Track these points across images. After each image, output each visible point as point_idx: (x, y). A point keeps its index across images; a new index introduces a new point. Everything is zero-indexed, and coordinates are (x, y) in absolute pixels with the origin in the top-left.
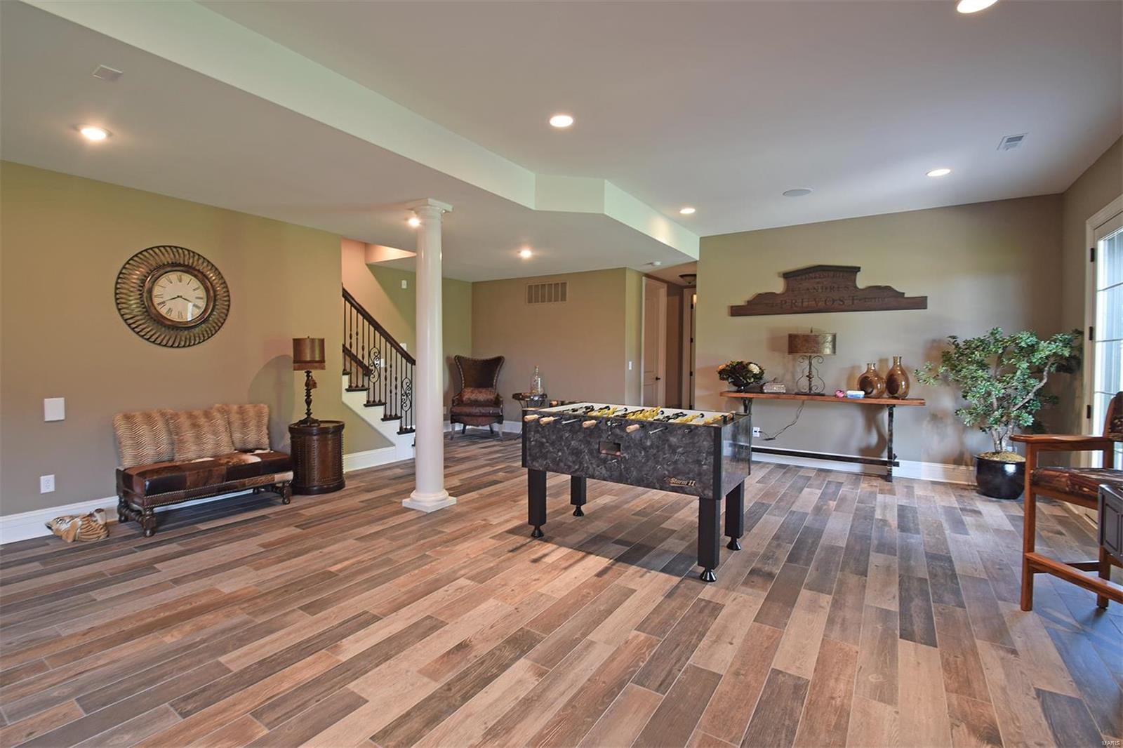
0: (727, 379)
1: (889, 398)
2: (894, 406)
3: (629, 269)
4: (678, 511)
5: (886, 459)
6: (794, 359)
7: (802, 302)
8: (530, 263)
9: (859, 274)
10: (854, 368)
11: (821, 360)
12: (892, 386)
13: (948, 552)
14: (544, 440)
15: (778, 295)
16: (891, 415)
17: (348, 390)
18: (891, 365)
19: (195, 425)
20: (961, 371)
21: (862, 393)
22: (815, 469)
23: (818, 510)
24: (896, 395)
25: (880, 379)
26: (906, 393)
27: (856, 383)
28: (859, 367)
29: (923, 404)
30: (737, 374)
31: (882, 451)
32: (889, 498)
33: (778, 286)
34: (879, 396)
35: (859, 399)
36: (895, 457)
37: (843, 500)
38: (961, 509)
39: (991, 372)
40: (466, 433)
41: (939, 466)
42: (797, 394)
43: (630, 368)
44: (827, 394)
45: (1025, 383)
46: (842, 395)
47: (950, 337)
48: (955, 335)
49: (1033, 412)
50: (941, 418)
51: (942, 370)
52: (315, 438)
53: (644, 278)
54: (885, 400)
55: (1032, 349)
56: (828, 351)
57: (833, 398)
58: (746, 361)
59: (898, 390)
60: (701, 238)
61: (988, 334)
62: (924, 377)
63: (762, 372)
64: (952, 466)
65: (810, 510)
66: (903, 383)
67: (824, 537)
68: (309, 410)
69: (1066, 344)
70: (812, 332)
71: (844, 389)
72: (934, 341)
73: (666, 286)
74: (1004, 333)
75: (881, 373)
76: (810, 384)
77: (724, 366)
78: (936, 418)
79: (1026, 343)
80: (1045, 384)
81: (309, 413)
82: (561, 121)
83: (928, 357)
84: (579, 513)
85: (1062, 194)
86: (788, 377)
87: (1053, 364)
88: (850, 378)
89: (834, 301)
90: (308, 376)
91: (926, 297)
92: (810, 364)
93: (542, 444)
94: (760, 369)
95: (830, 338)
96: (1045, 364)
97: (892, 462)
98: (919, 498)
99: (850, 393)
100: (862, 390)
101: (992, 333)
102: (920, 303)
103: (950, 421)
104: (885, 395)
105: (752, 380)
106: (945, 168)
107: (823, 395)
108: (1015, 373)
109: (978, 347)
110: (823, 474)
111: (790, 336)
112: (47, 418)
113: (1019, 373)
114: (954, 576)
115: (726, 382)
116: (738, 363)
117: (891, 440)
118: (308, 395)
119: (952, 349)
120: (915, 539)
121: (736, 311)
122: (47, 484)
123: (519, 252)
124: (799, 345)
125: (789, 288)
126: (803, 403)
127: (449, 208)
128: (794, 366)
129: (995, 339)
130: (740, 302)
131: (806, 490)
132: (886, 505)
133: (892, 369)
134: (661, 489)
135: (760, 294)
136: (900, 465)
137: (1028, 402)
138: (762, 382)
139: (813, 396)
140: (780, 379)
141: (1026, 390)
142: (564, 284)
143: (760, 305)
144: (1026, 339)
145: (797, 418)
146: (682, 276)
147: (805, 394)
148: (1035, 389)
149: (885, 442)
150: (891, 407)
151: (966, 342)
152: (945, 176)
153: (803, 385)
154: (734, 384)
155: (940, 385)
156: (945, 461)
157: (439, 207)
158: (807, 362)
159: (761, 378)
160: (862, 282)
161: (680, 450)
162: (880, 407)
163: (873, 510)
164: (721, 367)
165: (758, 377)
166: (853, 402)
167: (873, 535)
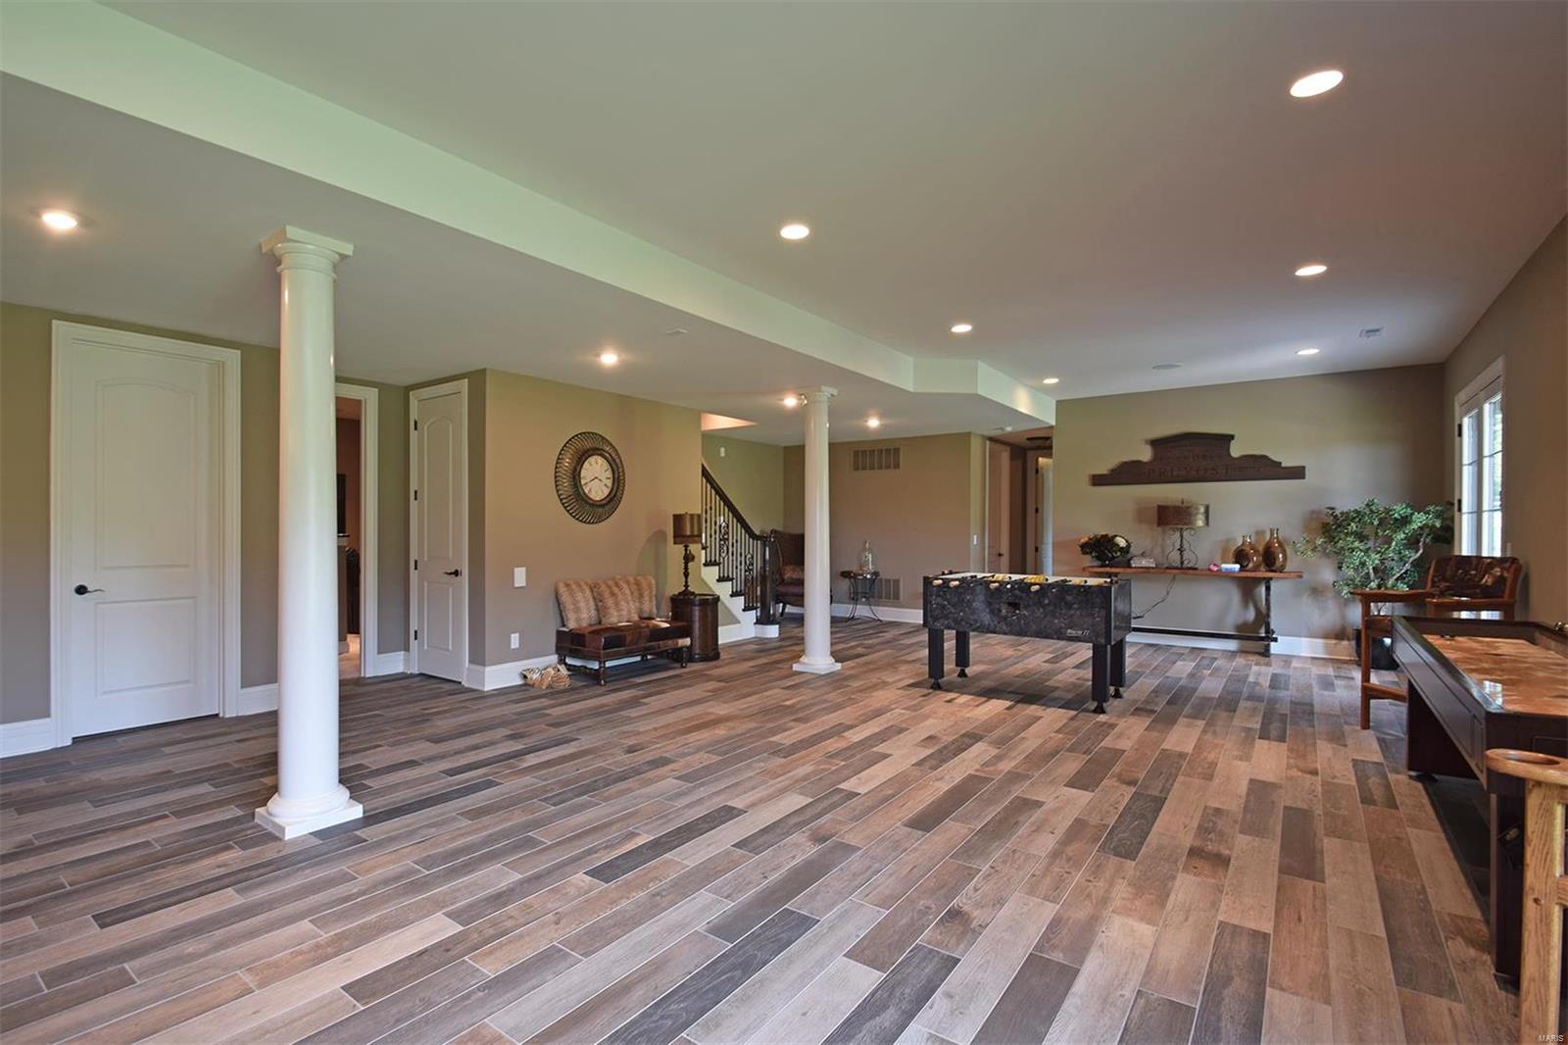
0: (1091, 553)
1: (1267, 571)
2: (1271, 579)
3: (975, 434)
4: (1057, 675)
5: (1263, 635)
6: (1164, 532)
7: (1172, 471)
8: (876, 431)
9: (1233, 442)
10: (1228, 541)
11: (1193, 532)
12: (1269, 558)
13: (1312, 700)
14: (946, 603)
15: (1146, 463)
16: (1268, 589)
17: (705, 565)
18: (1268, 537)
19: (613, 594)
20: (1338, 542)
21: (1237, 566)
22: (1187, 647)
23: (1192, 675)
24: (1274, 568)
25: (1256, 551)
26: (1283, 567)
27: (1231, 555)
28: (1235, 540)
29: (1301, 577)
30: (1101, 549)
31: (1260, 628)
32: (1264, 669)
33: (1145, 455)
34: (1256, 569)
35: (1234, 572)
36: (1273, 632)
37: (1217, 669)
38: (1335, 676)
39: (1370, 544)
40: (785, 616)
41: (1320, 641)
42: (1168, 568)
43: (975, 543)
44: (1200, 568)
45: (1400, 553)
46: (1216, 569)
47: (1329, 508)
48: (1333, 506)
49: (1411, 583)
50: (1322, 592)
51: (1320, 541)
52: (697, 608)
53: (988, 442)
54: (1263, 573)
55: (1405, 521)
56: (1200, 523)
57: (1208, 572)
58: (1111, 534)
59: (1274, 563)
60: (1058, 402)
61: (1363, 506)
62: (1302, 549)
63: (1129, 546)
64: (1334, 642)
65: (1185, 675)
66: (1281, 556)
67: (1198, 691)
68: (686, 582)
69: (1438, 515)
70: (1183, 503)
71: (1218, 563)
72: (1313, 512)
73: (1008, 449)
74: (1380, 504)
75: (1257, 545)
76: (1182, 558)
77: (1087, 539)
78: (1316, 591)
79: (1400, 515)
80: (1421, 554)
81: (686, 586)
82: (961, 328)
83: (1307, 528)
84: (962, 674)
85: (1441, 364)
86: (1157, 551)
87: (1429, 535)
88: (1225, 551)
89: (1206, 470)
90: (686, 550)
91: (1304, 467)
92: (1182, 536)
93: (943, 607)
94: (1127, 541)
95: (1202, 510)
96: (1421, 535)
97: (1270, 637)
98: (1295, 668)
99: (1225, 566)
100: (1236, 563)
101: (1367, 505)
102: (1298, 473)
103: (1330, 594)
104: (1262, 568)
105: (1119, 554)
106: (1313, 348)
107: (1196, 569)
108: (1391, 543)
109: (1354, 518)
110: (1197, 652)
111: (1159, 507)
112: (516, 585)
113: (1394, 543)
114: (1312, 713)
115: (1088, 557)
116: (1102, 536)
117: (1268, 616)
118: (686, 568)
119: (1330, 520)
120: (1282, 694)
121: (1098, 480)
122: (515, 641)
123: (866, 421)
124: (1171, 517)
125: (1156, 457)
126: (1174, 578)
127: (835, 393)
128: (1163, 540)
129: (1371, 510)
130: (1103, 469)
131: (1179, 663)
132: (1259, 673)
133: (1268, 543)
134: (1058, 639)
135: (1126, 463)
136: (1279, 640)
137: (1406, 573)
138: (1129, 556)
139: (1184, 570)
140: (1148, 553)
141: (1402, 560)
142: (897, 451)
143: (1127, 474)
144: (1400, 510)
145: (1168, 593)
146: (1028, 439)
147: (1176, 568)
148: (1411, 559)
149: (1263, 618)
150: (1268, 580)
151: (1342, 513)
152: (1316, 354)
153: (1175, 557)
154: (1098, 558)
155: (1320, 558)
156: (1326, 636)
157: (828, 391)
158: (1178, 534)
159: (1128, 552)
160: (1236, 450)
161: (1075, 606)
162: (1257, 581)
163: (1247, 676)
164: (1083, 541)
165: (1126, 550)
166: (1228, 576)
167: (1245, 690)
